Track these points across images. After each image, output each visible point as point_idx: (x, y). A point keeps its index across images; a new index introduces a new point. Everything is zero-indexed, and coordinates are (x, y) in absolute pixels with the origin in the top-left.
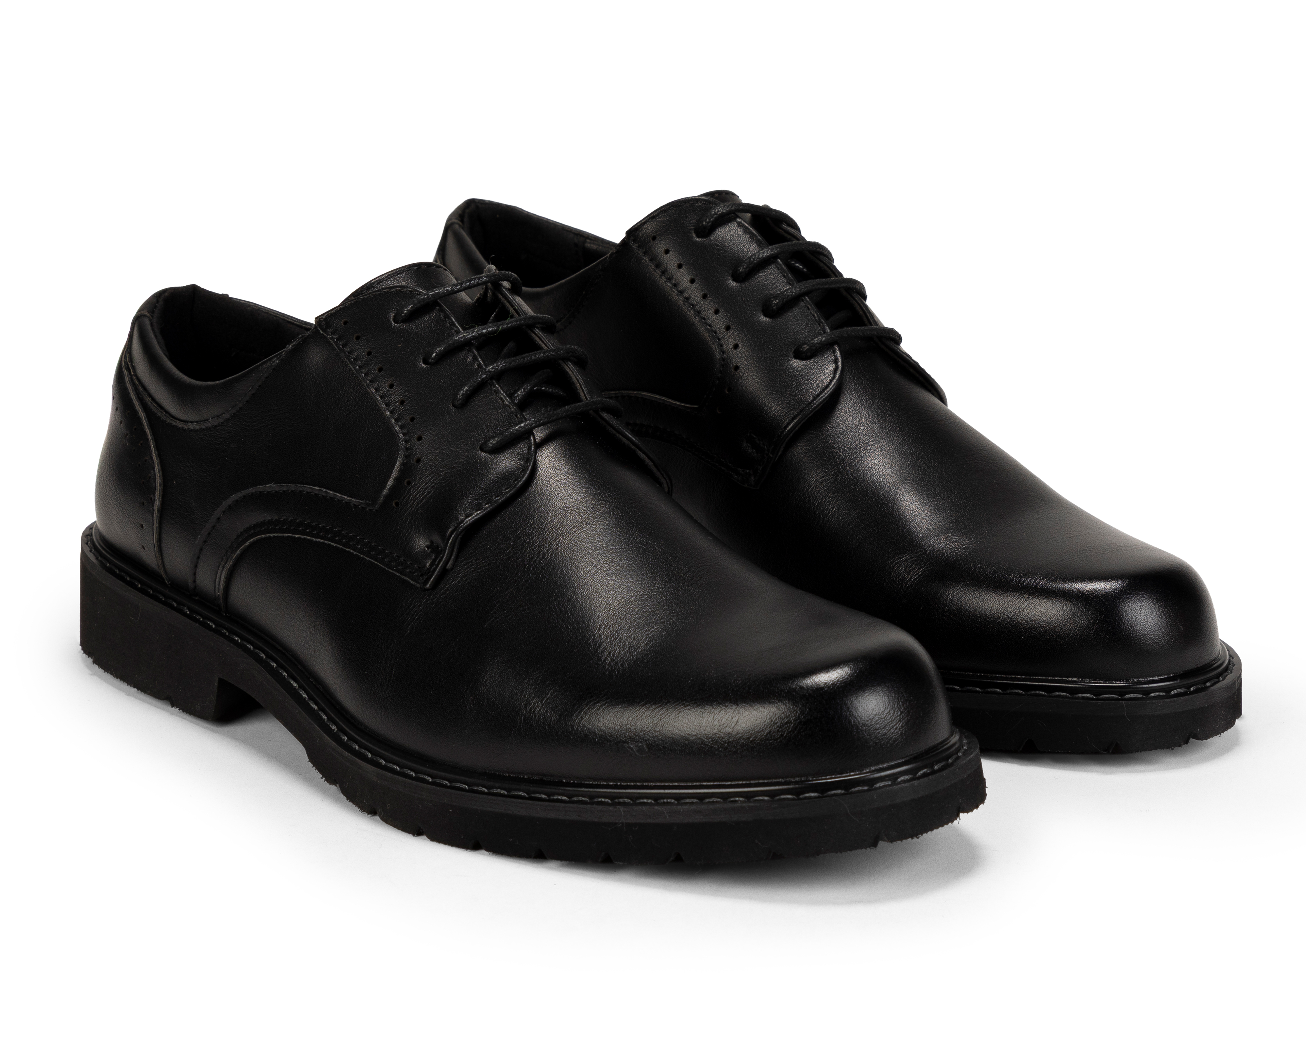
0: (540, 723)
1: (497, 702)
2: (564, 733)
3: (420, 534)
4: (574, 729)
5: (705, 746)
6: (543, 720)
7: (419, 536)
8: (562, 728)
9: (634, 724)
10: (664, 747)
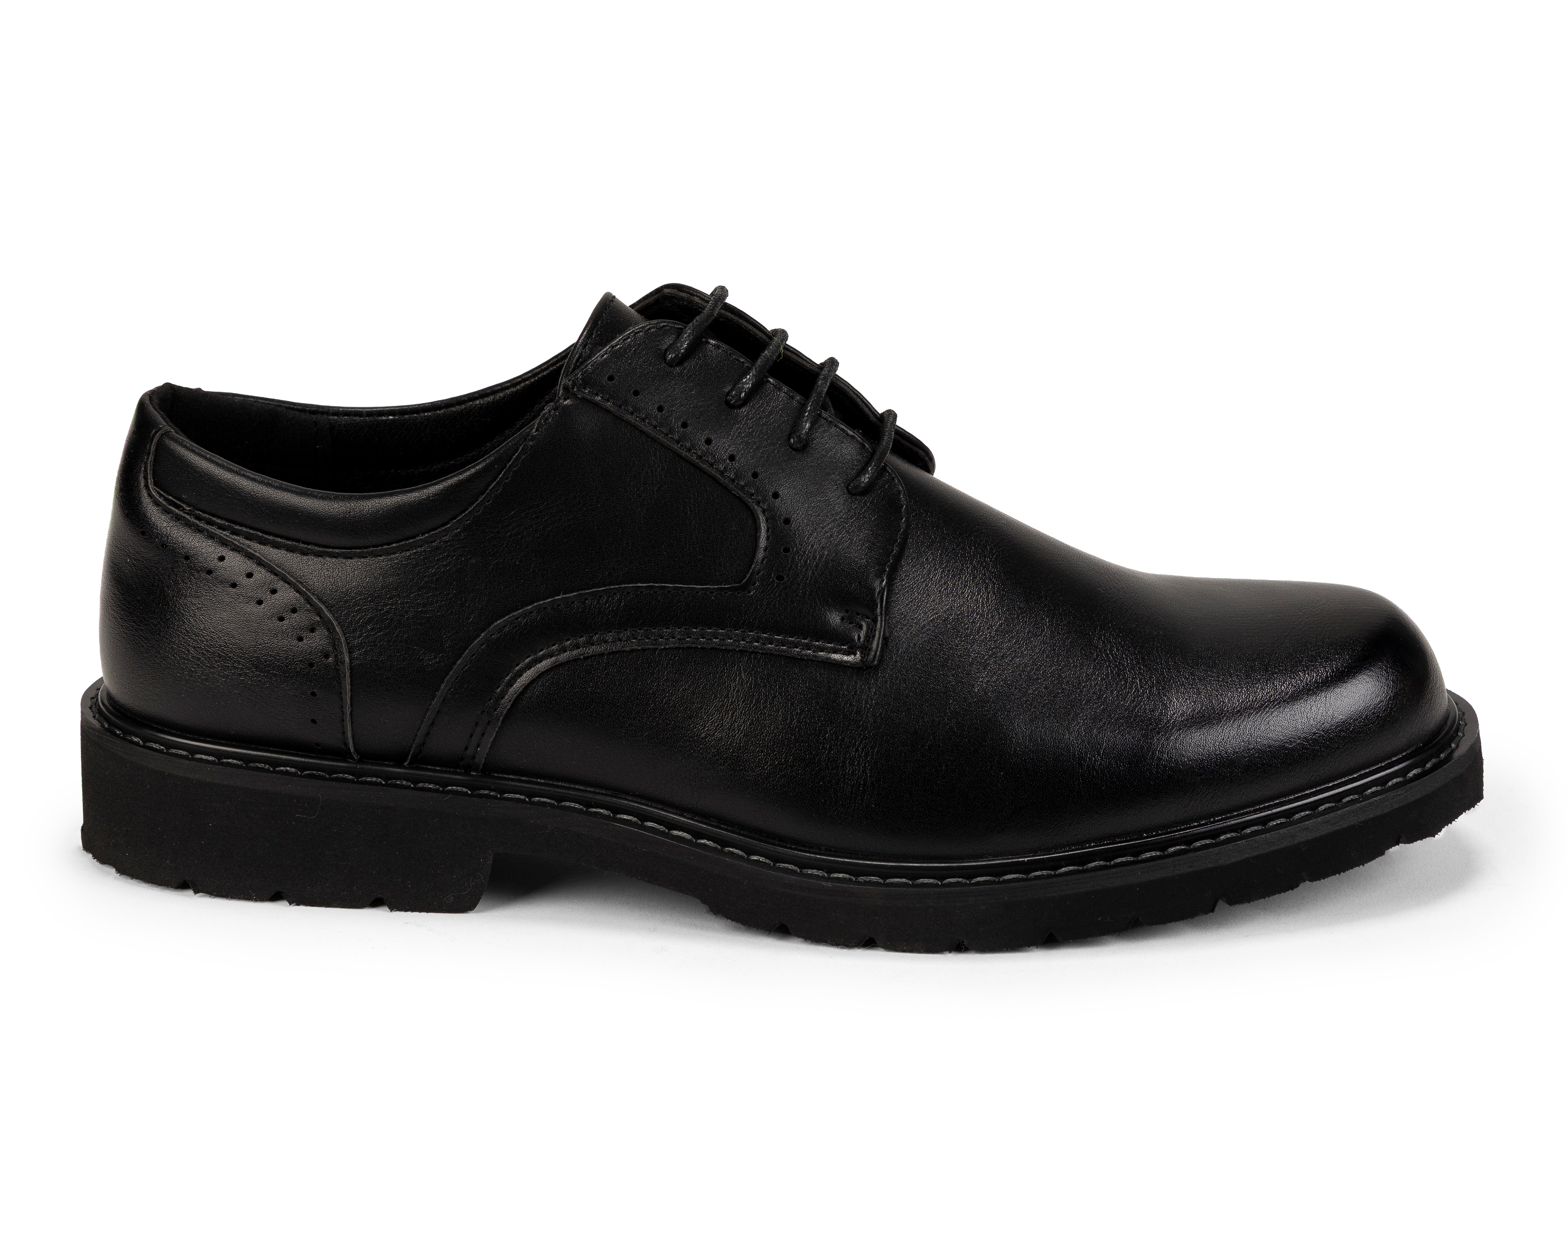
0: (1107, 779)
1: (1040, 770)
2: (1142, 782)
3: (830, 605)
4: (1153, 773)
5: (1307, 750)
6: (1109, 774)
7: (829, 608)
8: (1137, 776)
9: (1223, 749)
10: (1263, 764)
